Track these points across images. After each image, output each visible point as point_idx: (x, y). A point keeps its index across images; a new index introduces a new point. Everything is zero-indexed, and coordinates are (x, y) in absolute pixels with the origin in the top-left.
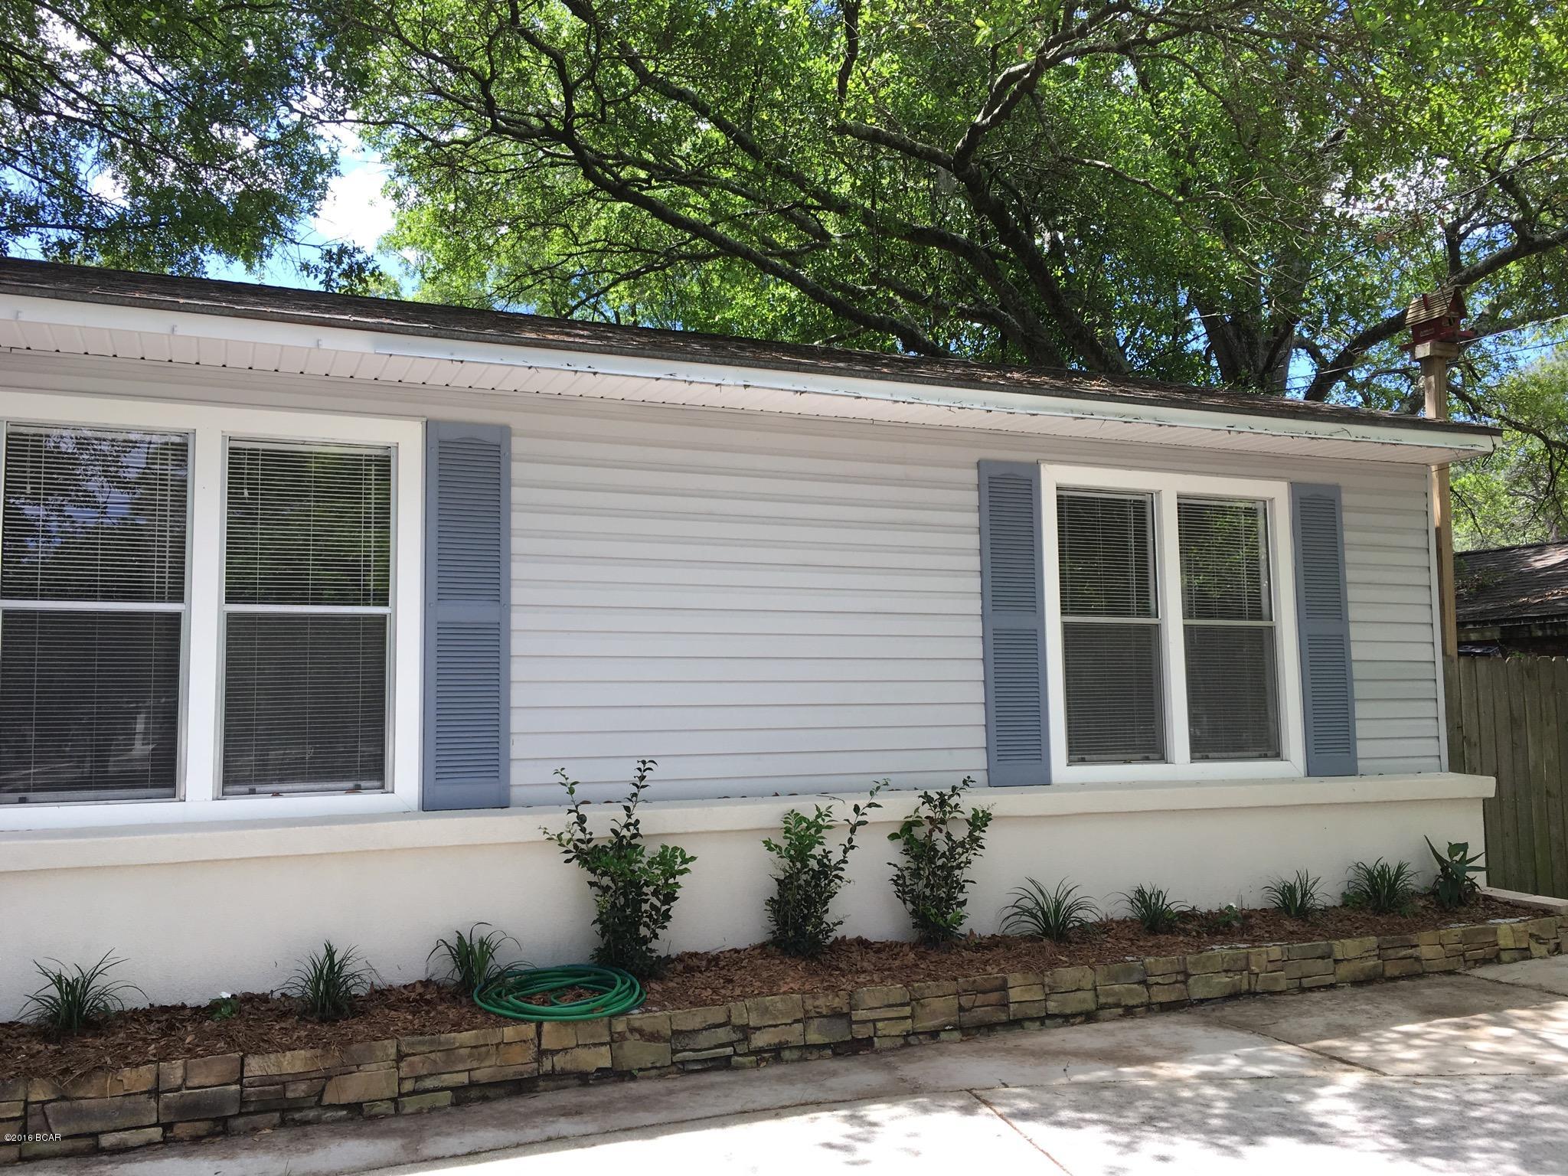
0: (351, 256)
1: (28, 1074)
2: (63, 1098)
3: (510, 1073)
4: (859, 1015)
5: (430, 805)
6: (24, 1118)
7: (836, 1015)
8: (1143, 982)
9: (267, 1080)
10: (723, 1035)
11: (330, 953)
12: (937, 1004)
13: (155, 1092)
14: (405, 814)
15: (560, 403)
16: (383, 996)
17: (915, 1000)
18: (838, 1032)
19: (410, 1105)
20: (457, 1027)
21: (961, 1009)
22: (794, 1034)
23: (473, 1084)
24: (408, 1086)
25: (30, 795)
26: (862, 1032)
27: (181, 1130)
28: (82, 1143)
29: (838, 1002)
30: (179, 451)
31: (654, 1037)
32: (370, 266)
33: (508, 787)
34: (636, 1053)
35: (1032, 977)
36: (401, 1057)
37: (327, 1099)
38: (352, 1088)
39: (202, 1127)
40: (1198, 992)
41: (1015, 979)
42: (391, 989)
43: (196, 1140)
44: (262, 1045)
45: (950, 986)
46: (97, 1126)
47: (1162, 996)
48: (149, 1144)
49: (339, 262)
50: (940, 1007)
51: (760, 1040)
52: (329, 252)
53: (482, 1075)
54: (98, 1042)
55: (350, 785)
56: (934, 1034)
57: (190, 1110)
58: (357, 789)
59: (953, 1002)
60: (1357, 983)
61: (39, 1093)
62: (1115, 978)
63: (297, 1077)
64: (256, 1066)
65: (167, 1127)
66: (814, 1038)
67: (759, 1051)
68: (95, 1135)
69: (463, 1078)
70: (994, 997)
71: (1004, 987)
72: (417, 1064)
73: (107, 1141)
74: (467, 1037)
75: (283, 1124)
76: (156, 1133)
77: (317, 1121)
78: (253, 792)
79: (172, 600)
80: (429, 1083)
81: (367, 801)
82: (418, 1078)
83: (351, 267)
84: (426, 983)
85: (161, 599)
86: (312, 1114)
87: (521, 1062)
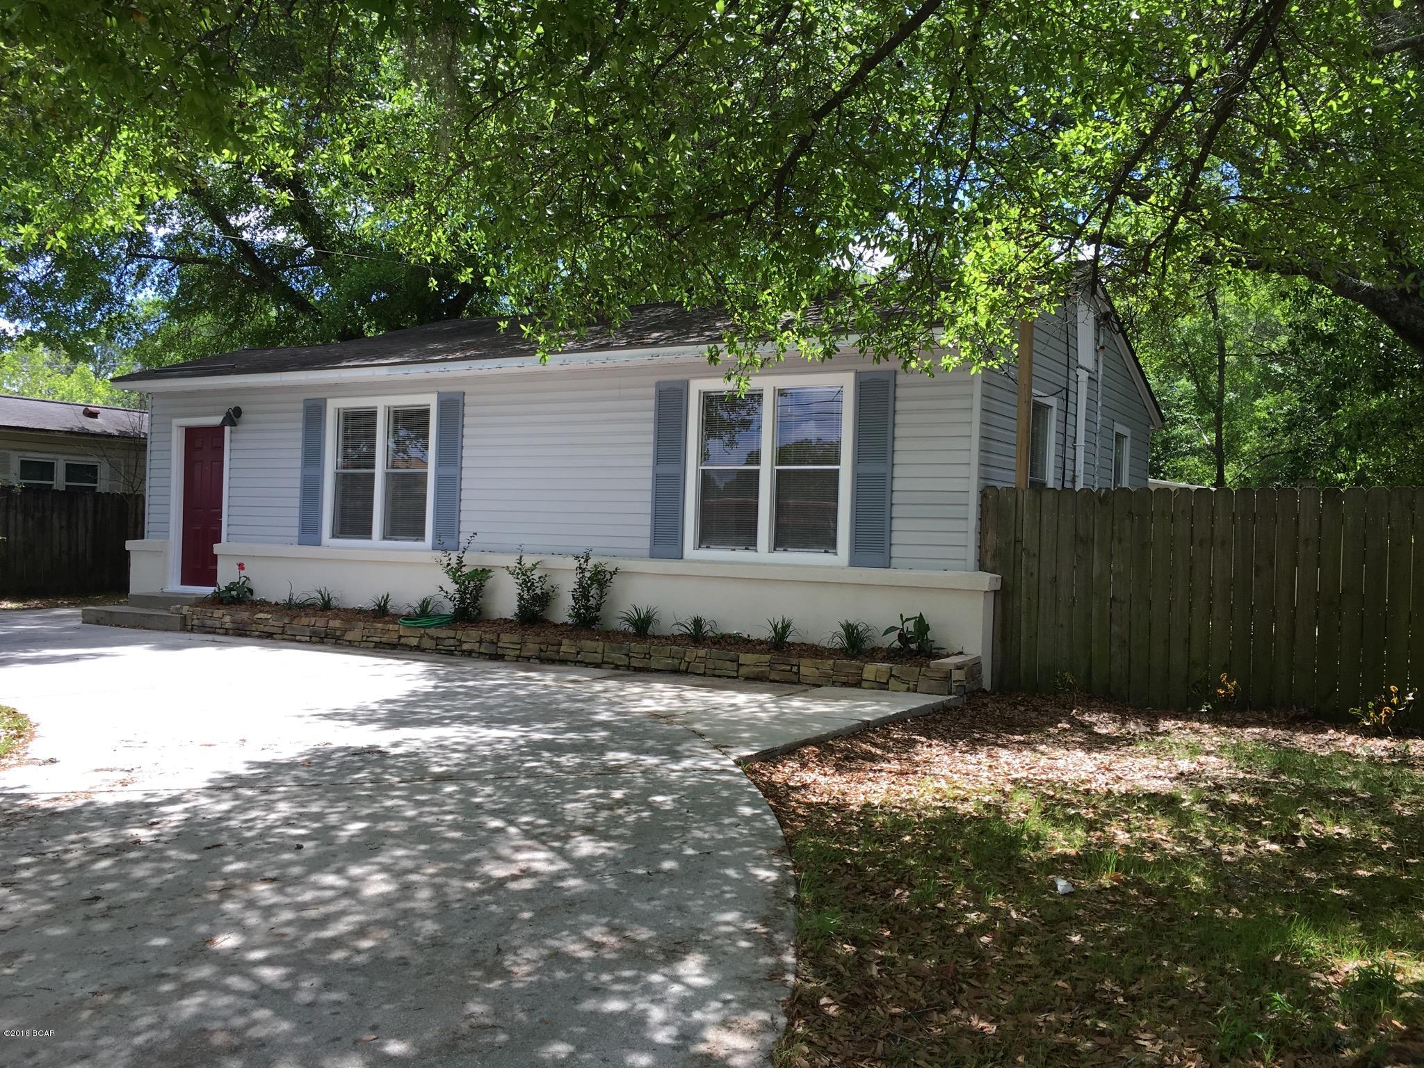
1: (285, 617)
3: (390, 641)
4: (500, 644)
5: (434, 548)
7: (492, 642)
8: (627, 655)
9: (332, 628)
10: (452, 642)
12: (531, 646)
13: (308, 626)
14: (427, 550)
15: (480, 379)
16: (397, 616)
17: (523, 643)
18: (492, 650)
19: (363, 644)
21: (541, 650)
22: (476, 647)
24: (364, 639)
26: (500, 652)
27: (313, 640)
28: (294, 638)
29: (493, 637)
30: (374, 414)
31: (432, 638)
34: (427, 643)
35: (572, 642)
37: (345, 638)
38: (350, 636)
40: (654, 665)
41: (565, 642)
45: (538, 640)
46: (297, 633)
47: (635, 663)
48: (306, 642)
50: (532, 648)
51: (465, 647)
53: (384, 640)
55: (413, 538)
56: (528, 659)
58: (415, 540)
59: (537, 646)
60: (747, 679)
62: (614, 650)
63: (339, 629)
64: (331, 624)
66: (482, 650)
67: (464, 651)
68: (296, 636)
69: (379, 640)
70: (555, 648)
71: (560, 644)
72: (367, 632)
73: (298, 638)
75: (335, 643)
76: (309, 639)
78: (390, 539)
79: (372, 468)
80: (369, 639)
82: (367, 637)
85: (369, 468)
87: (393, 638)
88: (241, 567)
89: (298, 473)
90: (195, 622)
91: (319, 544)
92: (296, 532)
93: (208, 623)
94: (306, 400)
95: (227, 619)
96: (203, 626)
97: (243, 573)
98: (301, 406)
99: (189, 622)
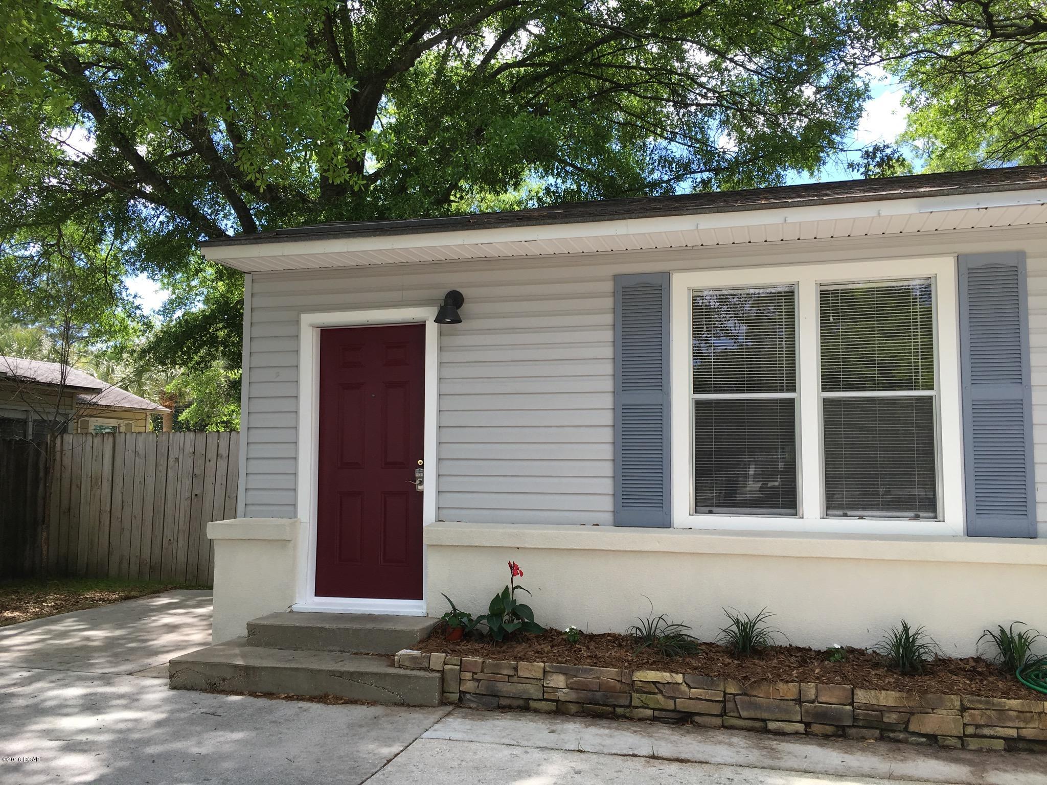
0: (883, 151)
1: (726, 676)
2: (745, 694)
5: (972, 532)
6: (724, 702)
9: (869, 707)
11: (906, 629)
13: (799, 701)
14: (954, 538)
16: (944, 663)
19: (973, 744)
20: (1006, 695)
23: (1020, 739)
24: (970, 730)
25: (714, 509)
27: (816, 728)
28: (758, 724)
30: (789, 296)
32: (896, 156)
33: (1035, 523)
36: (964, 709)
37: (912, 728)
38: (931, 723)
39: (829, 729)
42: (950, 660)
43: (826, 737)
44: (866, 684)
46: (765, 715)
48: (797, 733)
49: (874, 157)
52: (867, 152)
53: (1028, 733)
54: (762, 663)
55: (912, 514)
57: (822, 717)
58: (917, 518)
61: (732, 689)
63: (890, 709)
64: (862, 696)
65: (808, 725)
68: (764, 721)
69: (1013, 733)
72: (977, 716)
73: (772, 725)
74: (1014, 703)
75: (881, 738)
76: (800, 727)
77: (905, 741)
78: (845, 515)
79: (788, 391)
80: (986, 731)
81: (924, 526)
82: (978, 726)
83: (882, 159)
84: (977, 660)
85: (781, 391)
86: (901, 736)
88: (514, 569)
89: (608, 401)
90: (469, 686)
91: (666, 523)
92: (607, 504)
93: (506, 688)
94: (616, 278)
95: (558, 681)
96: (495, 695)
97: (518, 580)
98: (609, 286)
99: (453, 686)
